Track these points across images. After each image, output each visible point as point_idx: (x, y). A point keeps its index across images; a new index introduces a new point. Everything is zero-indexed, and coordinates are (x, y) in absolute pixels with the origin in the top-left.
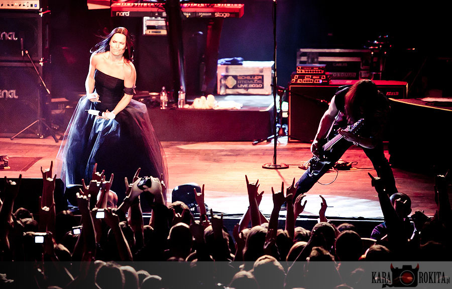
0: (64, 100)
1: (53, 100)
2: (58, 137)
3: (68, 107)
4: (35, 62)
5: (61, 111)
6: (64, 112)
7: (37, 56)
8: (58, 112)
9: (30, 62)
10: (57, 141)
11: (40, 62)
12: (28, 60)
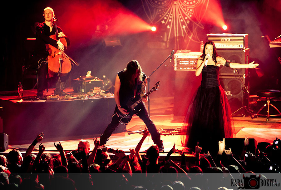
0: (256, 96)
1: (251, 96)
2: (253, 116)
3: (258, 100)
4: (240, 76)
5: (255, 102)
6: (256, 103)
7: (242, 73)
8: (253, 103)
9: (238, 76)
10: (252, 118)
11: (243, 76)
12: (237, 75)
